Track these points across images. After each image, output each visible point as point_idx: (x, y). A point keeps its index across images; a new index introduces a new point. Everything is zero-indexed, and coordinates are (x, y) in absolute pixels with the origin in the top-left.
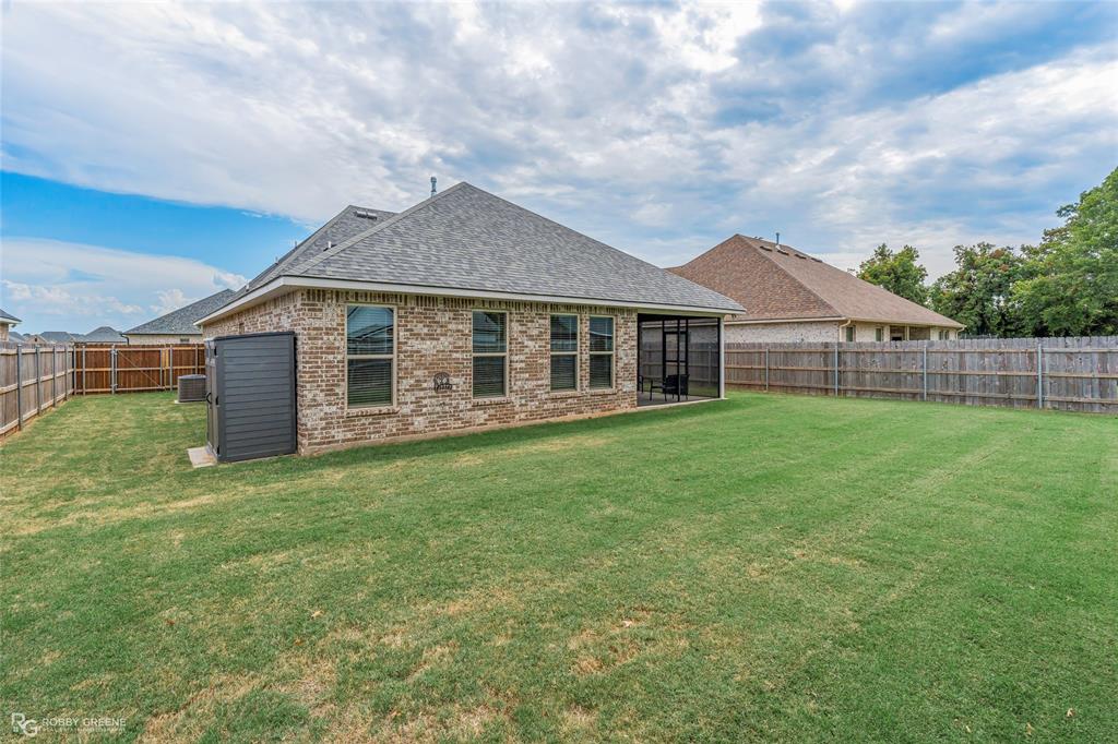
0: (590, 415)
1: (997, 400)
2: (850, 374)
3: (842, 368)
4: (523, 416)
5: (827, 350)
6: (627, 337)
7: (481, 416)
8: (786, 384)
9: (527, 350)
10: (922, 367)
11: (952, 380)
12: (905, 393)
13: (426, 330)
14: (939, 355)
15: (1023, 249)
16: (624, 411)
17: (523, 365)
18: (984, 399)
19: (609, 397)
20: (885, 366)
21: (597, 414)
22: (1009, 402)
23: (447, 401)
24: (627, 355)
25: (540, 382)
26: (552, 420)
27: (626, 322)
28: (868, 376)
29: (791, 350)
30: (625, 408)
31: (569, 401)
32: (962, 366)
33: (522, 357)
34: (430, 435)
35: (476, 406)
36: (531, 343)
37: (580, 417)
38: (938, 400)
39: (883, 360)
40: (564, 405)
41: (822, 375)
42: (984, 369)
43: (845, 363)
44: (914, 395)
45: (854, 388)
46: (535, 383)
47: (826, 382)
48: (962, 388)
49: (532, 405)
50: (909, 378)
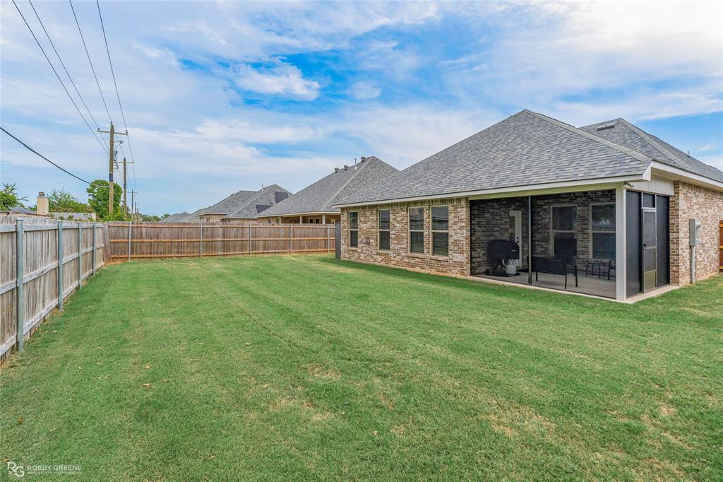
0: (429, 271)
4: (394, 262)
6: (457, 220)
7: (379, 258)
9: (396, 228)
13: (364, 220)
16: (454, 276)
17: (394, 236)
19: (442, 263)
21: (433, 272)
23: (369, 249)
24: (456, 234)
25: (402, 246)
26: (407, 268)
27: (456, 208)
30: (454, 273)
31: (417, 260)
33: (394, 232)
34: (365, 262)
35: (378, 254)
36: (398, 225)
37: (422, 271)
40: (413, 261)
46: (399, 246)
49: (399, 258)
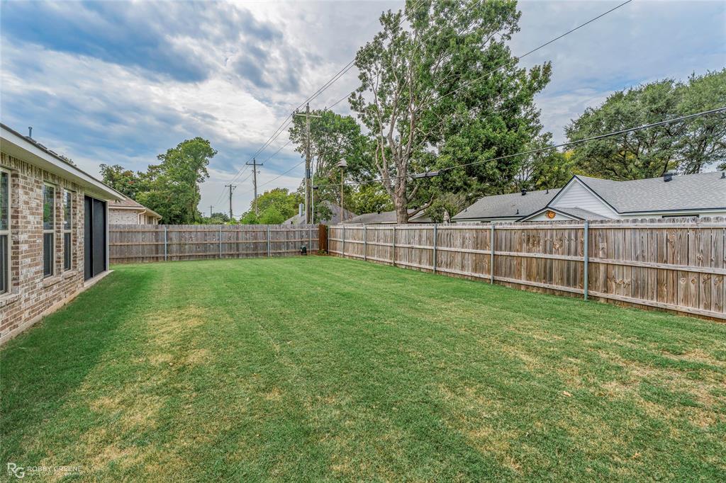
1: (252, 255)
2: (174, 246)
3: (169, 242)
5: (157, 230)
8: (122, 256)
10: (219, 240)
11: (233, 246)
12: (209, 255)
14: (227, 233)
15: (138, 173)
18: (247, 255)
20: (197, 240)
22: (257, 255)
28: (187, 247)
29: (127, 230)
32: (237, 239)
38: (227, 257)
39: (196, 236)
41: (154, 248)
42: (247, 239)
43: (171, 239)
44: (214, 256)
45: (178, 255)
47: (157, 253)
48: (238, 250)
50: (212, 246)
